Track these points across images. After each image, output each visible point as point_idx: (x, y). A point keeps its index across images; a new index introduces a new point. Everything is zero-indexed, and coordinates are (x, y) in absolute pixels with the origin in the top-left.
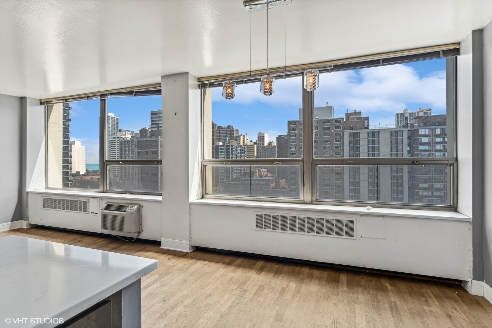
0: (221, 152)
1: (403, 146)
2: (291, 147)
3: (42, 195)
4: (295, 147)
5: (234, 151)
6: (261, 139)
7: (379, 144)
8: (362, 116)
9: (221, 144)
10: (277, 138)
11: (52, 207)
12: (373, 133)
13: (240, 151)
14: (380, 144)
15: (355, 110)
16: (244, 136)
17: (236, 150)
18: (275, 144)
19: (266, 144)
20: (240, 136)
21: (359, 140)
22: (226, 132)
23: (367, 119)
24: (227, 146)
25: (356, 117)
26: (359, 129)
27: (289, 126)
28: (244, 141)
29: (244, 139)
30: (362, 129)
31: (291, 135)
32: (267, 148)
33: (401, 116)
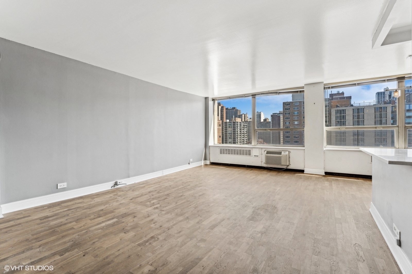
0: (229, 127)
1: (386, 119)
2: (286, 122)
3: (219, 147)
4: (289, 122)
5: (239, 125)
6: (258, 116)
7: (363, 119)
8: (345, 95)
9: (228, 121)
10: (272, 116)
11: (226, 153)
12: (358, 109)
13: (243, 126)
14: (365, 118)
15: (339, 92)
16: (245, 115)
17: (240, 125)
18: (270, 120)
19: (262, 120)
20: (242, 115)
21: (345, 115)
22: (231, 112)
23: (350, 98)
24: (233, 122)
25: (339, 97)
26: (345, 107)
27: (284, 106)
28: (245, 118)
29: (245, 117)
30: (347, 106)
31: (285, 113)
32: (263, 123)
33: (381, 95)
